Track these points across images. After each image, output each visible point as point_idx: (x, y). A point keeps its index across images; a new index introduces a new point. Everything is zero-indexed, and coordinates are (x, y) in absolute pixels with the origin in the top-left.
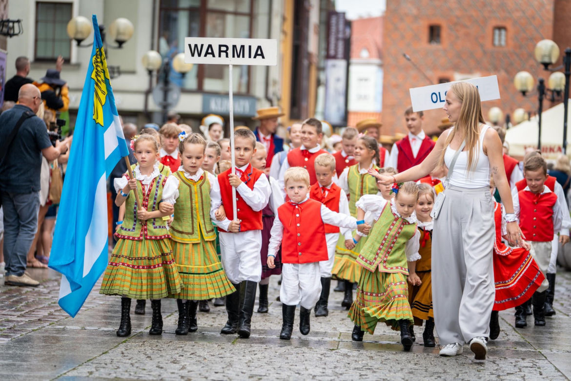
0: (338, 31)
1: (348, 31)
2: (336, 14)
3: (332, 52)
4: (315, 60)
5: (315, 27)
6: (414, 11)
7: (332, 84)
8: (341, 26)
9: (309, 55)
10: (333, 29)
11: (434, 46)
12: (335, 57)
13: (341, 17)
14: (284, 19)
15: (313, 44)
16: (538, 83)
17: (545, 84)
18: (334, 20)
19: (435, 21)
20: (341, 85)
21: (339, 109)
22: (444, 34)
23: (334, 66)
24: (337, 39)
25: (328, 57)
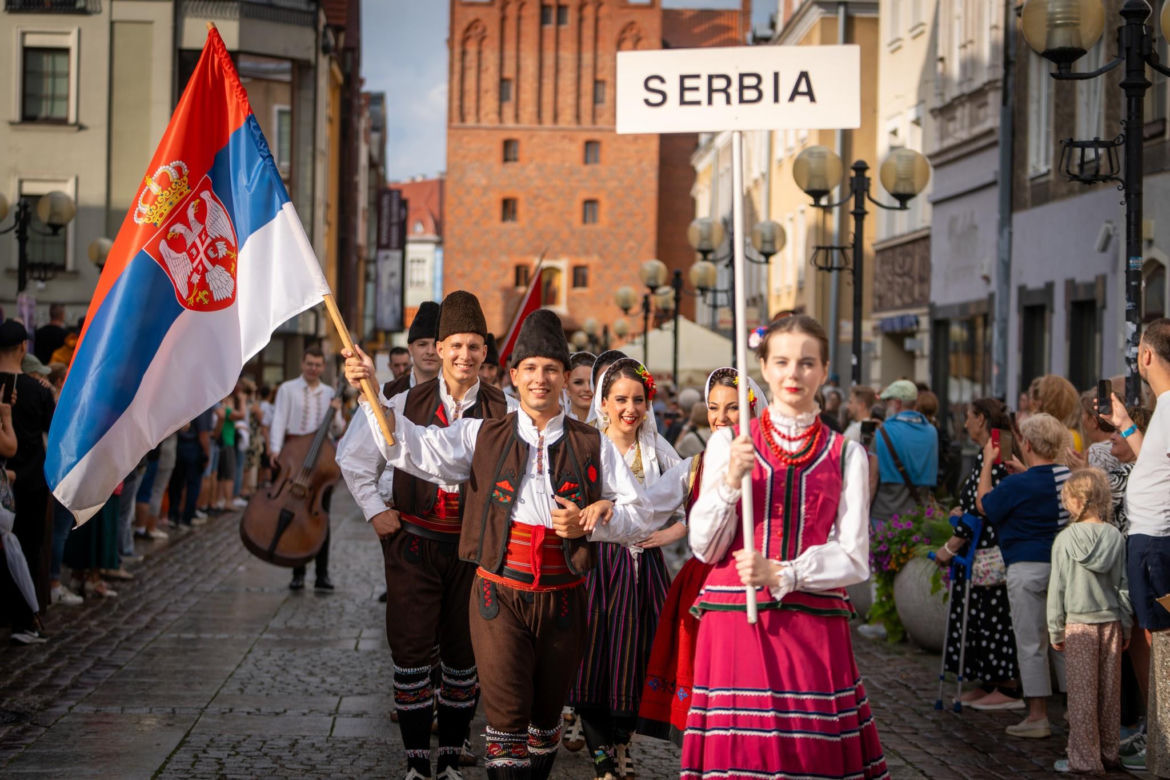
0: (390, 216)
1: (403, 212)
2: (389, 192)
3: (384, 241)
4: (364, 253)
5: (364, 211)
6: (484, 182)
7: (385, 281)
8: (395, 208)
9: (358, 248)
10: (385, 211)
11: (509, 225)
12: (387, 247)
13: (395, 195)
14: (328, 206)
15: (362, 234)
16: (673, 276)
17: (683, 277)
18: (385, 200)
19: (509, 193)
20: (396, 281)
21: (394, 311)
22: (521, 208)
23: (387, 257)
24: (390, 225)
25: (380, 246)
